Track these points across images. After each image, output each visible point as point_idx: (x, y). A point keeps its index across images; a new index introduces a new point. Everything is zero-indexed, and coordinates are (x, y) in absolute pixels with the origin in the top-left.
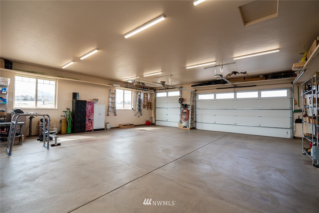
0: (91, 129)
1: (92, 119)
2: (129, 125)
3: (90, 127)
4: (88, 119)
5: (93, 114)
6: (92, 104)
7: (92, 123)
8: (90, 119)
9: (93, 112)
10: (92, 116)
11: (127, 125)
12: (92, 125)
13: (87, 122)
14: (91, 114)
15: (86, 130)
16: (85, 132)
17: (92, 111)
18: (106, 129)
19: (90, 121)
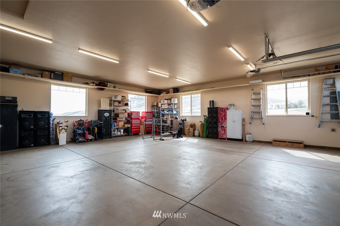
0: (224, 137)
1: (225, 126)
2: (288, 142)
3: (223, 134)
4: (221, 126)
5: (226, 120)
6: (225, 110)
7: (225, 130)
8: (223, 127)
9: (226, 119)
10: (225, 123)
11: (286, 142)
12: (225, 133)
13: (220, 129)
14: (224, 121)
15: (220, 137)
16: (218, 139)
17: (225, 117)
18: (246, 141)
19: (223, 128)
